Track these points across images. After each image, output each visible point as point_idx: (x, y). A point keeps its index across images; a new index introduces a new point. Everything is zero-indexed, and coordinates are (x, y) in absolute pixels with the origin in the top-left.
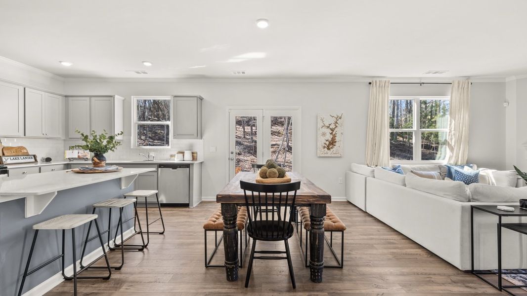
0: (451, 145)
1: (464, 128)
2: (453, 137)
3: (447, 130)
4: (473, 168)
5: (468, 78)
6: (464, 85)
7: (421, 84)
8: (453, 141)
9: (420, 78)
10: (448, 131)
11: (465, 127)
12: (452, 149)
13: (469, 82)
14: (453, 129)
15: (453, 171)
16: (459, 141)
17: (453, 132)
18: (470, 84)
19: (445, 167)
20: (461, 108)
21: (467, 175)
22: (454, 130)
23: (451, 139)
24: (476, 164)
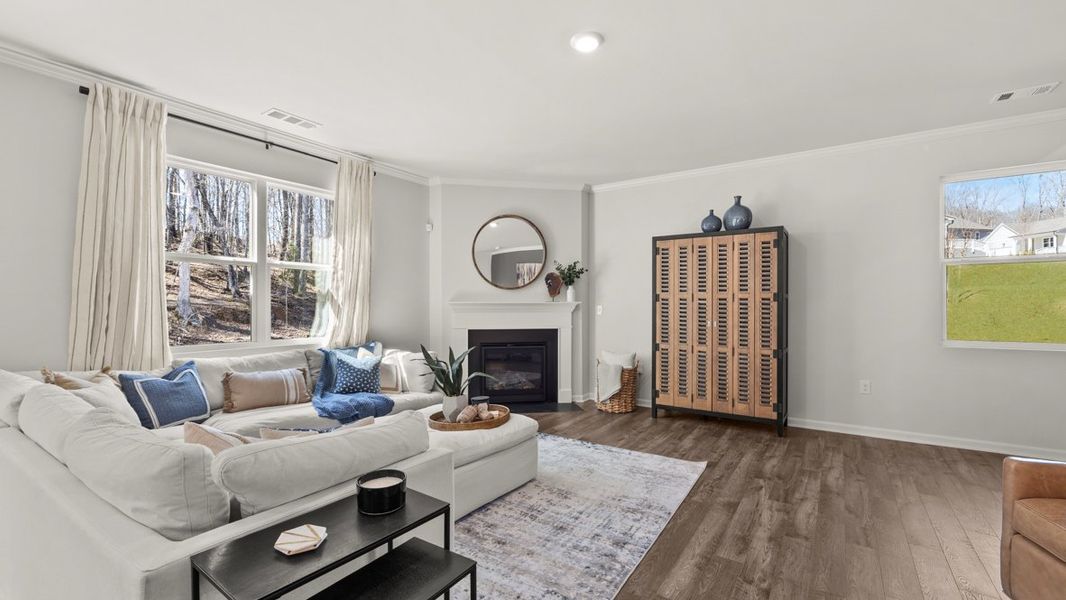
0: (336, 301)
1: (361, 267)
2: (341, 284)
3: (329, 269)
4: (376, 350)
5: (370, 159)
6: (360, 172)
7: (269, 144)
8: (340, 293)
9: (265, 129)
10: (332, 270)
11: (364, 263)
12: (338, 312)
13: (369, 171)
14: (340, 267)
15: (334, 361)
16: (351, 294)
17: (340, 272)
18: (372, 174)
19: (319, 356)
20: (356, 221)
21: (359, 370)
22: (343, 269)
23: (337, 289)
24: (379, 341)
